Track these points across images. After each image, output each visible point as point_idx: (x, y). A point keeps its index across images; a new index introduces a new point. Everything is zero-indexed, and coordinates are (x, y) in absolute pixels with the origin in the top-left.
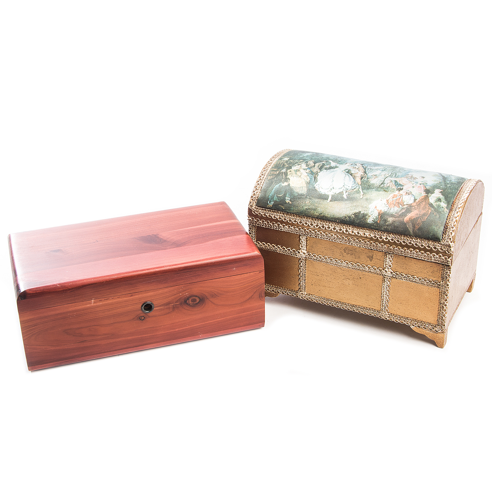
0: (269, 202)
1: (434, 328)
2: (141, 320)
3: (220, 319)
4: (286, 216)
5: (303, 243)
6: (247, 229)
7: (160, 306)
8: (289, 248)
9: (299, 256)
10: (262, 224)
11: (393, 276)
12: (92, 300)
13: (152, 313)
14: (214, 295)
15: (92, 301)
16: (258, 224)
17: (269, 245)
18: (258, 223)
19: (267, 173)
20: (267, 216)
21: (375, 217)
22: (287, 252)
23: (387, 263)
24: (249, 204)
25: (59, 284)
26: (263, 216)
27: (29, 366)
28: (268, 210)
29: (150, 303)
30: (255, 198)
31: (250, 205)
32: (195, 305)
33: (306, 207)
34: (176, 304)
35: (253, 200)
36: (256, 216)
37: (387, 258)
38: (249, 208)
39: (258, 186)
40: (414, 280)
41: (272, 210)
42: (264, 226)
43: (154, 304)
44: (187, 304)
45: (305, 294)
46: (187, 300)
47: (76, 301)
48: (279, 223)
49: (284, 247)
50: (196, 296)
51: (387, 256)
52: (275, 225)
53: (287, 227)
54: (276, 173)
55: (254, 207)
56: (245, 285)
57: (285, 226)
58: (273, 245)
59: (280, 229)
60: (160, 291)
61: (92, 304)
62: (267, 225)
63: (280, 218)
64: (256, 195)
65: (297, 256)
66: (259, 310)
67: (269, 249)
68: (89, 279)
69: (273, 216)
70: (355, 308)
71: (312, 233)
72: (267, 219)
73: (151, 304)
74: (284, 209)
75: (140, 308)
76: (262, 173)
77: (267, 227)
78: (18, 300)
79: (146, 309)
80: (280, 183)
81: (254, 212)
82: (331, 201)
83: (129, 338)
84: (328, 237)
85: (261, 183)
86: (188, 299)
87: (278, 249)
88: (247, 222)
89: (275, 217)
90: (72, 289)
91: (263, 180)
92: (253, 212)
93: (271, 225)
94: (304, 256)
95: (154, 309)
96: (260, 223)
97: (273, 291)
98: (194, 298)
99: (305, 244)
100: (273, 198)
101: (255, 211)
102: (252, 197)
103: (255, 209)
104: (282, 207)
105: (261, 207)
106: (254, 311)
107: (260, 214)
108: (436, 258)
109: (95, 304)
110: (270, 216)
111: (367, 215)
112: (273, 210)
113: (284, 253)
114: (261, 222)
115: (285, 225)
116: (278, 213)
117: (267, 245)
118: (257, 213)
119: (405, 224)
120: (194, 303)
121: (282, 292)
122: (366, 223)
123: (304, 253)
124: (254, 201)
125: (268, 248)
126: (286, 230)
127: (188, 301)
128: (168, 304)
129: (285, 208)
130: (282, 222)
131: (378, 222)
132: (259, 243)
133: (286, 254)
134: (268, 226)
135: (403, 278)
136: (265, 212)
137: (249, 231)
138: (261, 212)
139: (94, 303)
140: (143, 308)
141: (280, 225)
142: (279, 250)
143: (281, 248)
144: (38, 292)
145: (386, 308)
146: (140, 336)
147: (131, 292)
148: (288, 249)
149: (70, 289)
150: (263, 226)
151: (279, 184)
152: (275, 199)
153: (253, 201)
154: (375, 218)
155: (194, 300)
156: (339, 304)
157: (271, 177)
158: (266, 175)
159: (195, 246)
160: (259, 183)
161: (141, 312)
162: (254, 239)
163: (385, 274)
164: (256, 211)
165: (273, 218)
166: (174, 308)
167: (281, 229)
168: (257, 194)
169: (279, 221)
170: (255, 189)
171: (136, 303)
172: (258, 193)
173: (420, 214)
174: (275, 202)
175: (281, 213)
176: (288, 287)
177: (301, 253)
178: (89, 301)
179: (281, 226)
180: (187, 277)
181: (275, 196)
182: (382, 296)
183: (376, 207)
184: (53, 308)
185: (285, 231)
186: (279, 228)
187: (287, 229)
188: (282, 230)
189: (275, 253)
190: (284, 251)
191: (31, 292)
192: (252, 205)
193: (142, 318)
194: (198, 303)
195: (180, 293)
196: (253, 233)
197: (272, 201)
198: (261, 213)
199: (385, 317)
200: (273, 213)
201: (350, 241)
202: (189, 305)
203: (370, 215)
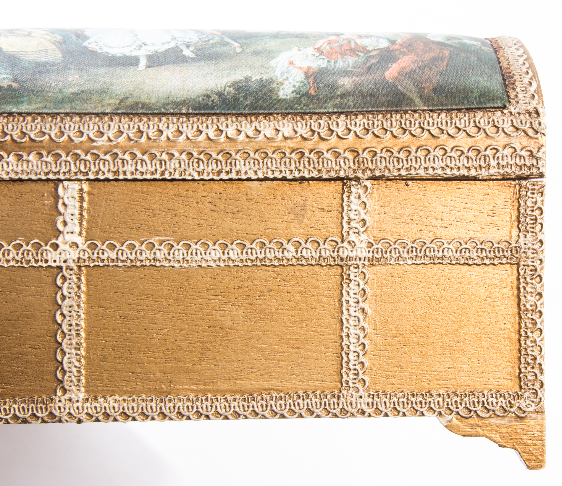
1: (512, 402)
5: (70, 210)
8: (18, 242)
9: (55, 261)
11: (376, 255)
21: (297, 82)
23: (352, 216)
33: (71, 90)
37: (352, 198)
40: (441, 254)
45: (81, 400)
51: (353, 189)
65: (47, 261)
70: (259, 404)
71: (101, 164)
82: (148, 67)
84: (158, 167)
94: (74, 254)
99: (77, 212)
108: (500, 158)
111: (271, 81)
119: (393, 86)
122: (275, 100)
123: (75, 245)
131: (312, 92)
135: (405, 255)
145: (361, 376)
154: (298, 85)
156: (202, 403)
163: (350, 254)
173: (423, 61)
177: (62, 247)
182: (344, 335)
183: (291, 63)
199: (359, 407)
201: (231, 163)
203: (280, 80)
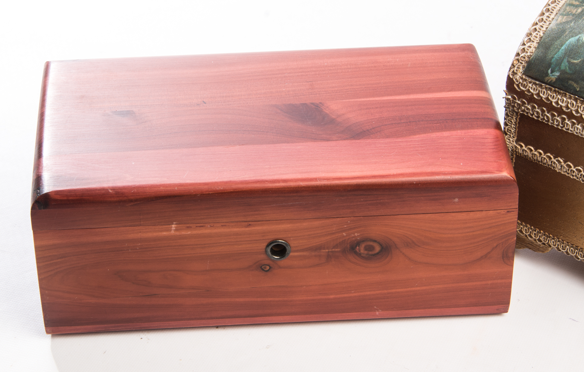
0: (549, 71)
2: (263, 270)
3: (418, 288)
4: (580, 105)
6: (501, 115)
7: (303, 250)
10: (531, 112)
12: (173, 224)
13: (284, 262)
14: (411, 244)
15: (173, 226)
16: (524, 111)
17: (540, 154)
18: (523, 108)
19: (558, 9)
20: (542, 98)
22: (574, 174)
24: (510, 68)
25: (113, 189)
26: (535, 96)
27: (48, 327)
28: (547, 86)
29: (282, 244)
30: (524, 58)
31: (512, 70)
32: (371, 257)
34: (333, 250)
35: (519, 61)
36: (521, 94)
38: (508, 76)
39: (534, 34)
41: (555, 87)
42: (534, 117)
43: (292, 245)
44: (356, 253)
46: (356, 247)
47: (142, 223)
48: (564, 116)
49: (569, 163)
50: (375, 241)
52: (556, 118)
53: (579, 127)
54: (576, 11)
55: (518, 76)
56: (475, 233)
57: (576, 125)
58: (549, 154)
59: (566, 129)
60: (305, 224)
61: (173, 232)
62: (540, 116)
63: (567, 108)
64: (527, 52)
66: (499, 281)
67: (539, 161)
68: (170, 185)
69: (554, 101)
72: (541, 103)
73: (284, 245)
74: (578, 89)
75: (264, 250)
76: (548, 7)
77: (540, 119)
78: (33, 208)
79: (274, 252)
80: (580, 35)
81: (518, 85)
83: (237, 300)
85: (541, 28)
86: (358, 243)
87: (558, 165)
88: (503, 102)
89: (557, 103)
90: (136, 200)
91: (548, 23)
92: (515, 86)
93: (547, 117)
95: (291, 254)
96: (528, 109)
97: (540, 241)
98: (371, 243)
100: (559, 62)
101: (520, 85)
102: (518, 54)
103: (521, 81)
104: (575, 85)
105: (532, 78)
106: (490, 282)
107: (529, 91)
109: (178, 233)
110: (547, 99)
112: (557, 89)
113: (568, 174)
114: (529, 107)
115: (575, 121)
116: (565, 96)
117: (536, 153)
118: (524, 89)
120: (370, 253)
121: (557, 246)
124: (522, 63)
125: (537, 159)
126: (577, 133)
127: (358, 248)
128: (318, 248)
129: (580, 88)
130: (570, 116)
132: (521, 146)
133: (571, 177)
134: (542, 117)
136: (540, 89)
137: (505, 119)
138: (532, 88)
139: (176, 230)
140: (269, 250)
141: (566, 121)
142: (560, 168)
143: (563, 163)
144: (71, 198)
146: (259, 299)
147: (249, 219)
148: (577, 168)
149: (131, 201)
150: (532, 115)
151: (577, 37)
152: (563, 67)
153: (519, 64)
155: (369, 248)
157: (565, 19)
158: (555, 12)
159: (387, 140)
160: (537, 27)
161: (263, 256)
162: (512, 136)
164: (522, 84)
165: (554, 104)
166: (329, 257)
167: (568, 129)
168: (530, 50)
169: (565, 113)
170: (526, 39)
171: (257, 240)
172: (532, 49)
174: (563, 72)
175: (570, 98)
176: (570, 240)
178: (166, 226)
179: (568, 123)
180: (359, 203)
181: (565, 60)
184: (98, 230)
185: (575, 133)
186: (564, 126)
187: (579, 131)
188: (570, 132)
189: (549, 171)
190: (568, 170)
191: (58, 197)
192: (515, 71)
193: (265, 268)
194: (378, 253)
195: (344, 231)
196: (513, 126)
197: (556, 69)
198: (532, 91)
200: (555, 95)
202: (359, 255)
